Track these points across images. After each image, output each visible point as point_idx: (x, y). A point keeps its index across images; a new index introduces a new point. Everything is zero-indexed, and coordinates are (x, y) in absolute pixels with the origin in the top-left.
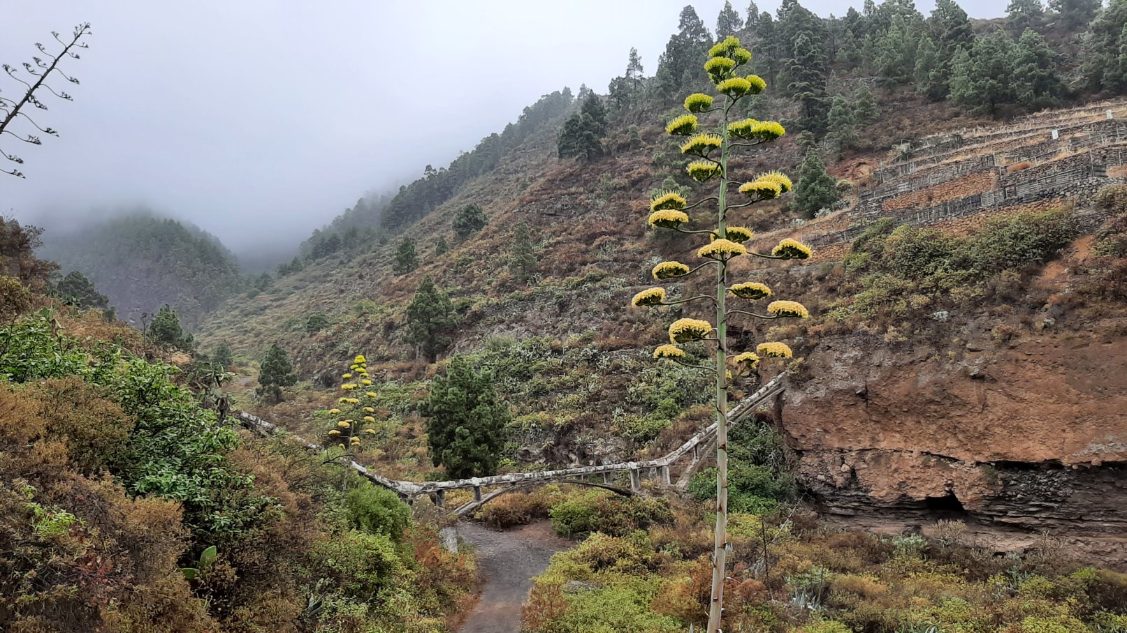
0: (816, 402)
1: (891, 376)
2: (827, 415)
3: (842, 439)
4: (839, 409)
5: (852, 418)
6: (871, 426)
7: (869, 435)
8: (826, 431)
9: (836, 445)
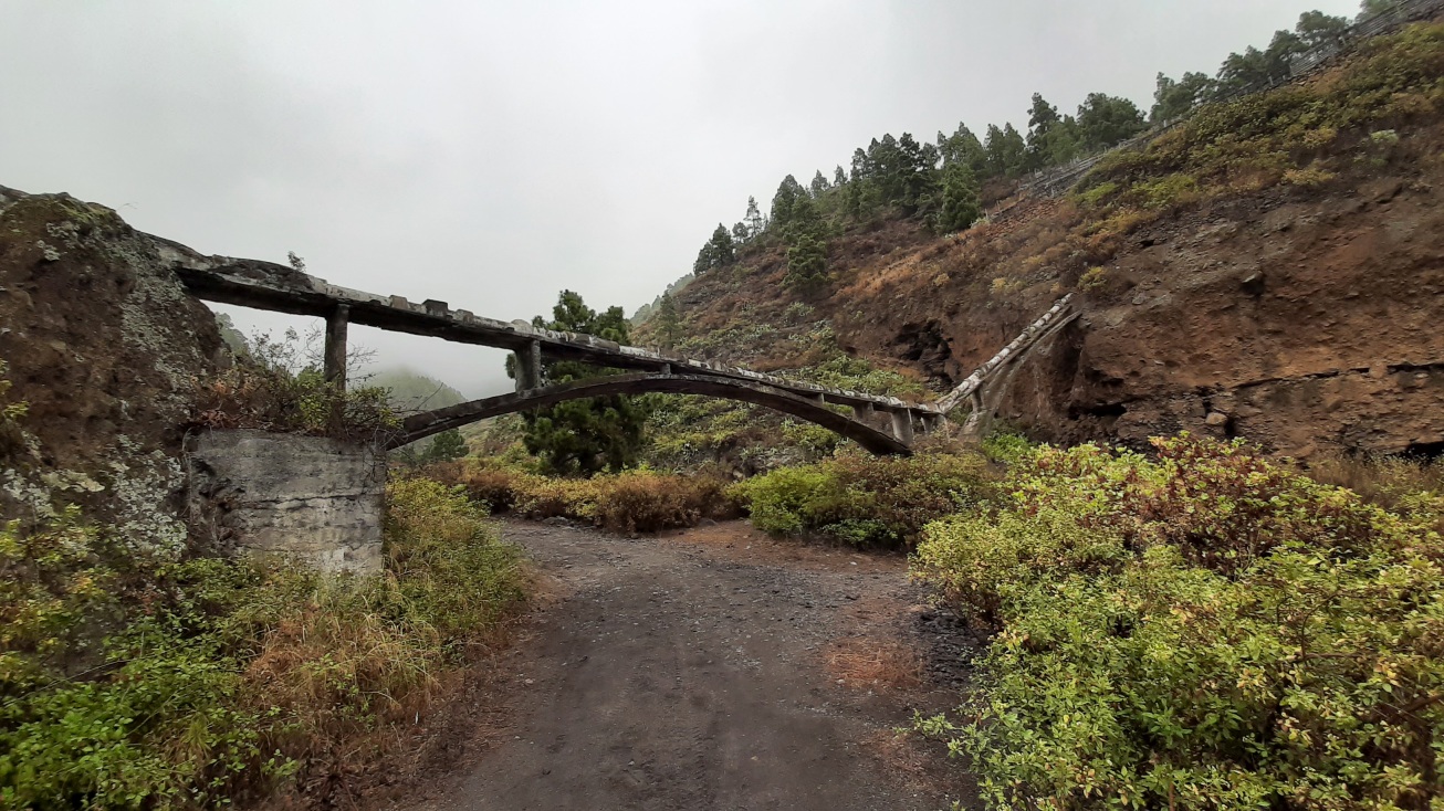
0: (1155, 316)
1: (1318, 242)
2: (1175, 335)
3: (1202, 373)
4: (1200, 321)
5: (1222, 334)
6: (1260, 342)
7: (1257, 359)
8: (1170, 364)
9: (1193, 383)
